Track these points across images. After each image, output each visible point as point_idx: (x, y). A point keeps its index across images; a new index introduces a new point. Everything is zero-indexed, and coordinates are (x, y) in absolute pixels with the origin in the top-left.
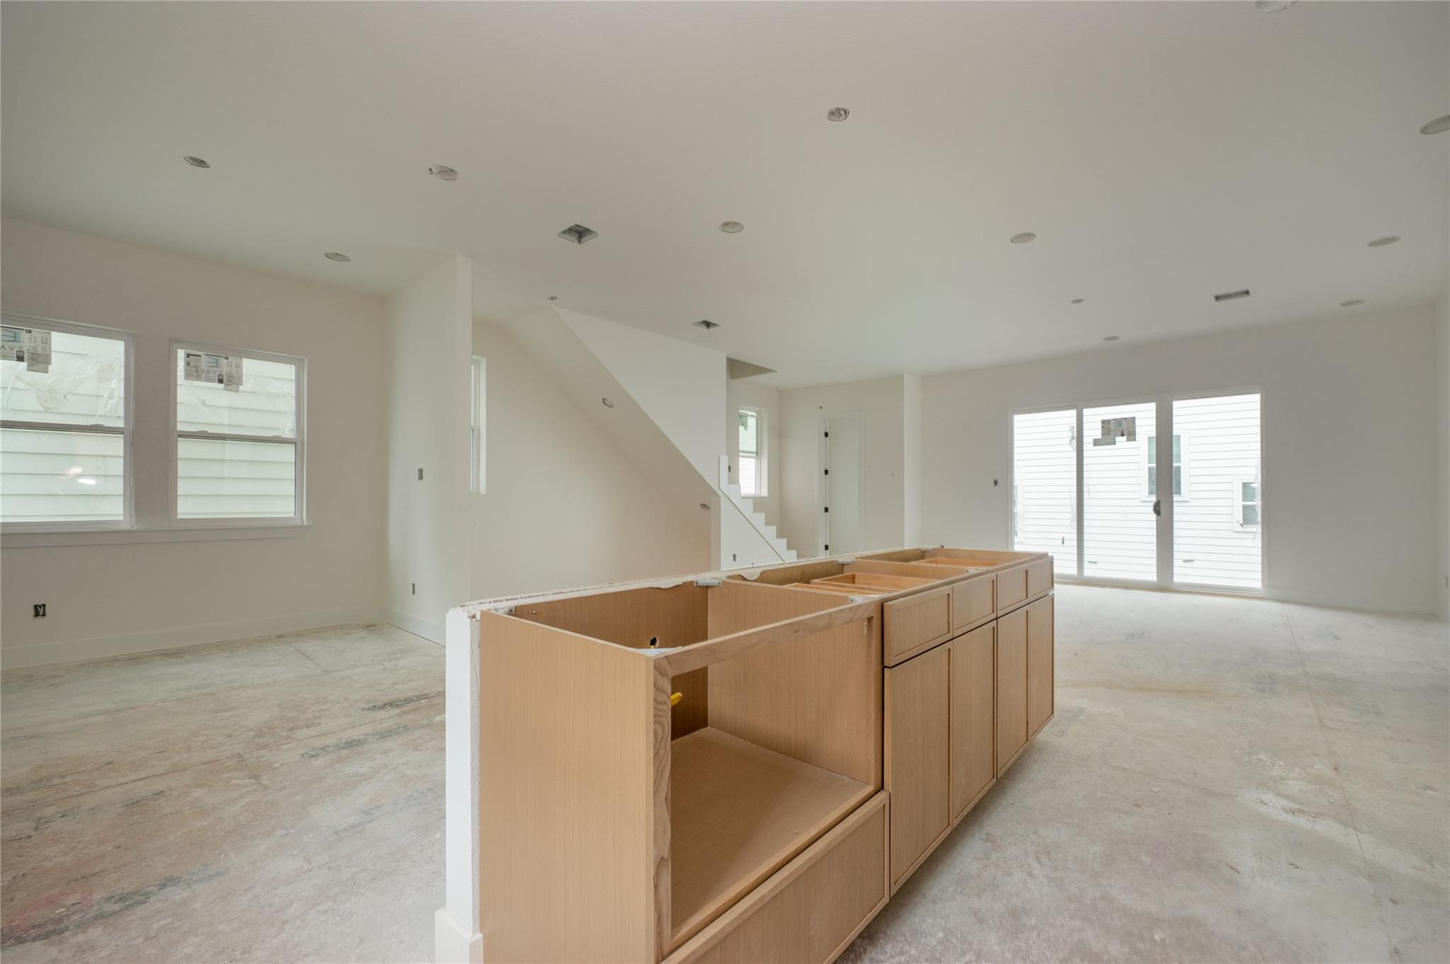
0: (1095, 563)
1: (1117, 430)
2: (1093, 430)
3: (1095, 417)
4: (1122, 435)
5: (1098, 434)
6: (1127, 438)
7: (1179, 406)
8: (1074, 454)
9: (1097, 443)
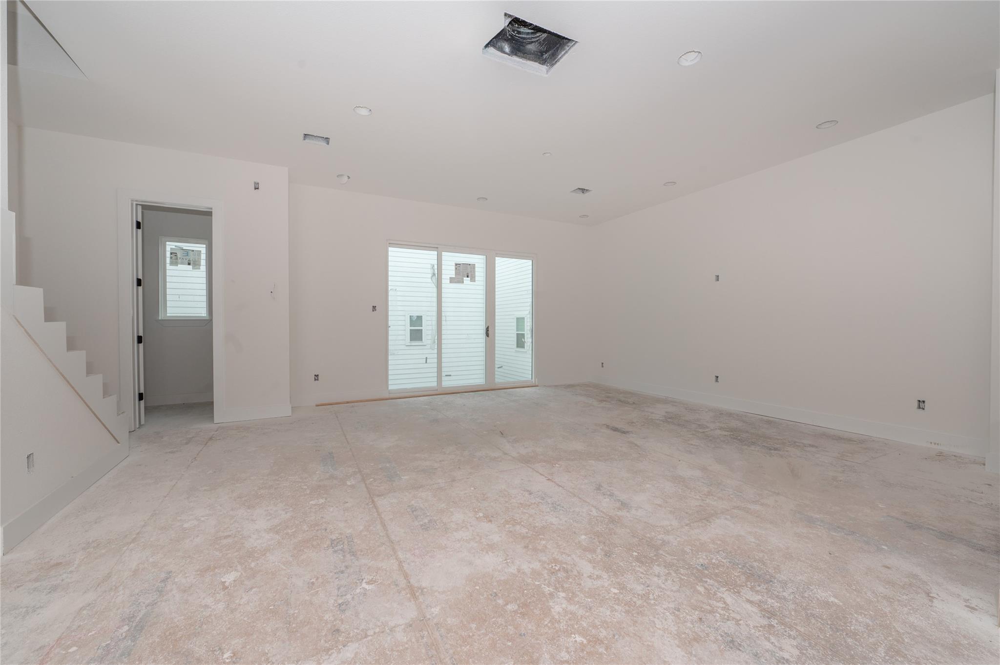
0: (450, 375)
1: (464, 272)
2: (449, 271)
3: (450, 260)
4: (468, 277)
5: (452, 274)
6: (471, 279)
7: (499, 260)
8: (435, 290)
9: (452, 280)
